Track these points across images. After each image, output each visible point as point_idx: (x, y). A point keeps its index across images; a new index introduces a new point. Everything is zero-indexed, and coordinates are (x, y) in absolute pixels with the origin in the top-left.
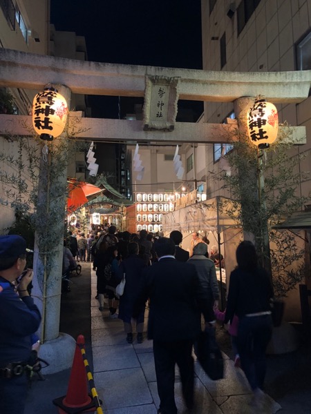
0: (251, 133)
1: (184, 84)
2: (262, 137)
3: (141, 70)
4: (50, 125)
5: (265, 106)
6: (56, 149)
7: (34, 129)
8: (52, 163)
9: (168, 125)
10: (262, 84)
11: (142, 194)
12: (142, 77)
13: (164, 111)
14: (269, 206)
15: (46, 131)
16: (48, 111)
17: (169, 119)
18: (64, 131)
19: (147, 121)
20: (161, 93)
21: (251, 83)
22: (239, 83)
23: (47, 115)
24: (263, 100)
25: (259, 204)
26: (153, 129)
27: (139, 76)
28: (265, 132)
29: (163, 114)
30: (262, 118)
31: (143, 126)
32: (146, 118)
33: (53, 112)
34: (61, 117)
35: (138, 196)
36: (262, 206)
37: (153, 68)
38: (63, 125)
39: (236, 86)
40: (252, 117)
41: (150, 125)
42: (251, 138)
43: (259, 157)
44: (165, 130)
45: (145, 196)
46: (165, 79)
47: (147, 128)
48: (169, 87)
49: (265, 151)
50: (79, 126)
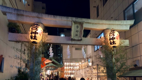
0: (110, 42)
1: (86, 24)
2: (114, 44)
3: (70, 19)
4: (36, 38)
5: (115, 33)
6: (38, 47)
7: (30, 39)
8: (36, 52)
9: (80, 38)
10: (113, 24)
11: (67, 63)
12: (71, 21)
13: (78, 34)
14: (116, 68)
15: (35, 40)
16: (36, 33)
17: (80, 37)
18: (41, 40)
19: (72, 37)
20: (77, 27)
21: (109, 24)
22: (105, 24)
23: (35, 34)
24: (114, 31)
25: (113, 68)
26: (74, 40)
27: (69, 21)
28: (115, 42)
29: (78, 35)
30: (114, 37)
31: (71, 39)
32: (72, 36)
33: (37, 33)
34: (40, 35)
35: (65, 64)
36: (114, 68)
37: (74, 18)
38: (41, 38)
39: (104, 25)
40: (110, 36)
41: (73, 38)
42: (110, 44)
43: (112, 51)
44: (79, 40)
45: (68, 64)
46: (79, 22)
47: (72, 40)
48: (80, 25)
49: (115, 49)
50: (47, 38)
